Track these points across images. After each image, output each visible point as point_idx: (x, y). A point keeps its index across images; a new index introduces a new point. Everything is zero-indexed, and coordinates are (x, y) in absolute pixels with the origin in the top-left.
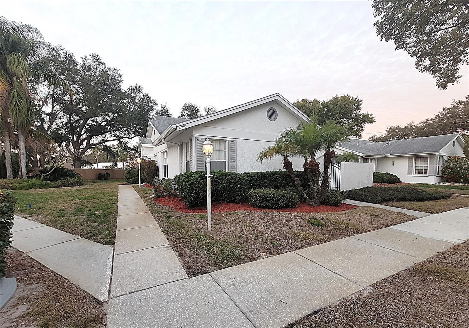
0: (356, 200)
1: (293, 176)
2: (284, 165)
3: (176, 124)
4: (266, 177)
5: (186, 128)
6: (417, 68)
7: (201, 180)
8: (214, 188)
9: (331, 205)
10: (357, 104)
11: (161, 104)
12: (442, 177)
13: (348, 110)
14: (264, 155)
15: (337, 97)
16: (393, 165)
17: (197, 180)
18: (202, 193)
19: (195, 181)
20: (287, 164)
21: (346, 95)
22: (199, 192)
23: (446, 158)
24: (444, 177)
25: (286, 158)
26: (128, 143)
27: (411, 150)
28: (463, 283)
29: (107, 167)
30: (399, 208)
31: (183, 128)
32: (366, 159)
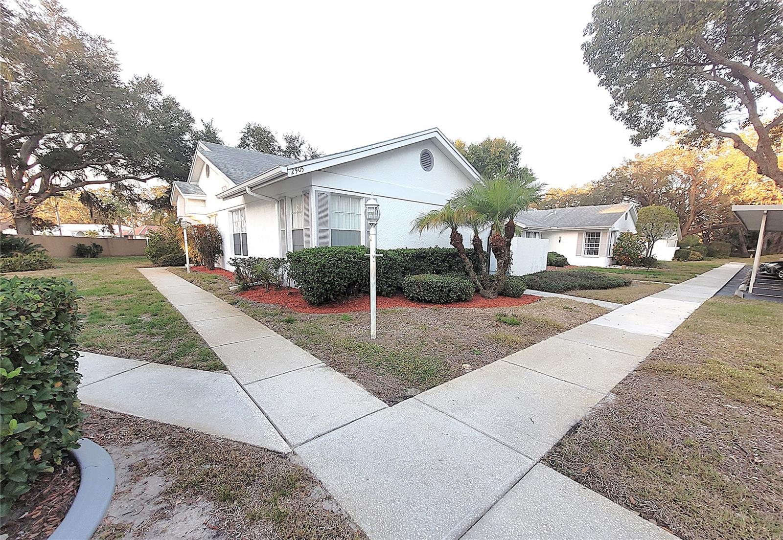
0: (533, 289)
1: (463, 256)
2: (451, 240)
3: (286, 166)
4: (424, 257)
5: (304, 172)
6: (612, 114)
7: (337, 261)
8: (356, 273)
9: (511, 297)
10: (515, 153)
11: (202, 121)
12: (613, 259)
13: (503, 160)
14: (423, 223)
15: (489, 140)
16: (560, 241)
17: (332, 260)
18: (338, 281)
19: (329, 263)
20: (456, 238)
21: (501, 138)
22: (334, 280)
23: (618, 235)
24: (616, 258)
25: (454, 229)
26: (134, 188)
27: (581, 222)
28: (695, 379)
29: (80, 232)
30: (585, 298)
31: (299, 173)
32: (529, 232)
